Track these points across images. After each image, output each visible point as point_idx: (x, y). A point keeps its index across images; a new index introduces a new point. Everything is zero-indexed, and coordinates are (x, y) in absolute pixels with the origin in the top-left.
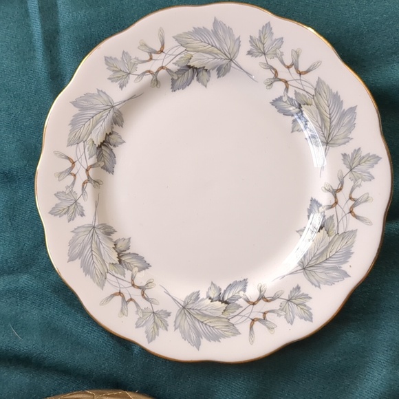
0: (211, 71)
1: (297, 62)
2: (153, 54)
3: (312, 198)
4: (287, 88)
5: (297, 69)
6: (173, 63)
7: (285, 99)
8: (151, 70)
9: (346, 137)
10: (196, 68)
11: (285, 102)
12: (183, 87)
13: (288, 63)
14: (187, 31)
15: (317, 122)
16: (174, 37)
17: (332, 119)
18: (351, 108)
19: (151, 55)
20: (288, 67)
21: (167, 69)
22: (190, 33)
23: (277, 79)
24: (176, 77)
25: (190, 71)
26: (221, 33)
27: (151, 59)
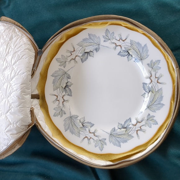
4: (121, 48)
5: (122, 40)
6: (80, 53)
7: (122, 51)
9: (147, 55)
10: (88, 52)
12: (85, 60)
16: (77, 45)
18: (145, 45)
20: (119, 41)
21: (78, 56)
22: (82, 41)
23: (117, 46)
24: (82, 58)
25: (86, 54)
26: (92, 37)
27: (72, 54)
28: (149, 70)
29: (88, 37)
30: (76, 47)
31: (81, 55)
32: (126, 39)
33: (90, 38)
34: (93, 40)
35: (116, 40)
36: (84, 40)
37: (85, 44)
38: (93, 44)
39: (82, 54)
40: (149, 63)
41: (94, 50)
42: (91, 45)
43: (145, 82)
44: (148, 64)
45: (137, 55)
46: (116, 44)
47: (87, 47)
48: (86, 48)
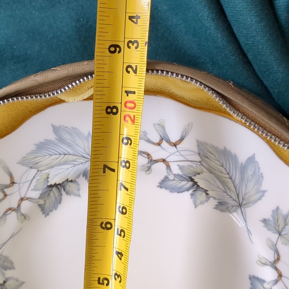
0: (77, 180)
1: (165, 134)
2: (5, 190)
3: (250, 276)
4: (168, 167)
5: (169, 142)
6: (32, 190)
7: (171, 177)
8: (11, 206)
9: (258, 191)
10: (59, 184)
11: (173, 180)
12: (55, 207)
13: (156, 139)
14: (30, 151)
15: (219, 187)
16: (19, 163)
17: (233, 178)
18: (249, 158)
19: (4, 192)
20: (159, 144)
21: (28, 199)
22: (33, 152)
23: (153, 162)
24: (42, 202)
25: (54, 189)
26: (66, 137)
27: (6, 195)
28: (269, 240)
29: (52, 136)
30: (18, 172)
31: (36, 194)
32: (181, 140)
33: (61, 140)
34: (69, 145)
35: (149, 141)
36: (42, 146)
37: (47, 160)
38: (71, 158)
39: (40, 192)
40: (268, 215)
41: (78, 177)
42: (65, 163)
43: (256, 276)
44: (265, 221)
45: (226, 192)
46: (148, 155)
47: (52, 167)
48: (52, 172)
